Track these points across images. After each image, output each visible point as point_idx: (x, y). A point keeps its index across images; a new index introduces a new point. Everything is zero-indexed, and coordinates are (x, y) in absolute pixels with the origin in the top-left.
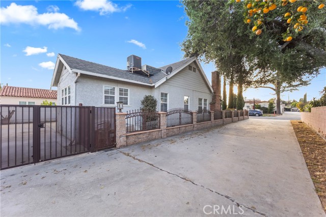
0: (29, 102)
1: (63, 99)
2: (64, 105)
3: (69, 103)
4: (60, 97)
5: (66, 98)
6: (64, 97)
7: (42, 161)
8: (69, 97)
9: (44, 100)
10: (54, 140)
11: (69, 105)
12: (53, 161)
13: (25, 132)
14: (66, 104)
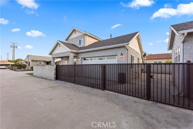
0: (159, 62)
1: (175, 58)
2: (176, 62)
3: (179, 61)
4: (173, 57)
5: (177, 57)
6: (176, 57)
7: (151, 100)
8: (179, 55)
9: (167, 60)
10: (168, 87)
11: (179, 62)
12: (159, 104)
13: (155, 79)
14: (177, 62)
